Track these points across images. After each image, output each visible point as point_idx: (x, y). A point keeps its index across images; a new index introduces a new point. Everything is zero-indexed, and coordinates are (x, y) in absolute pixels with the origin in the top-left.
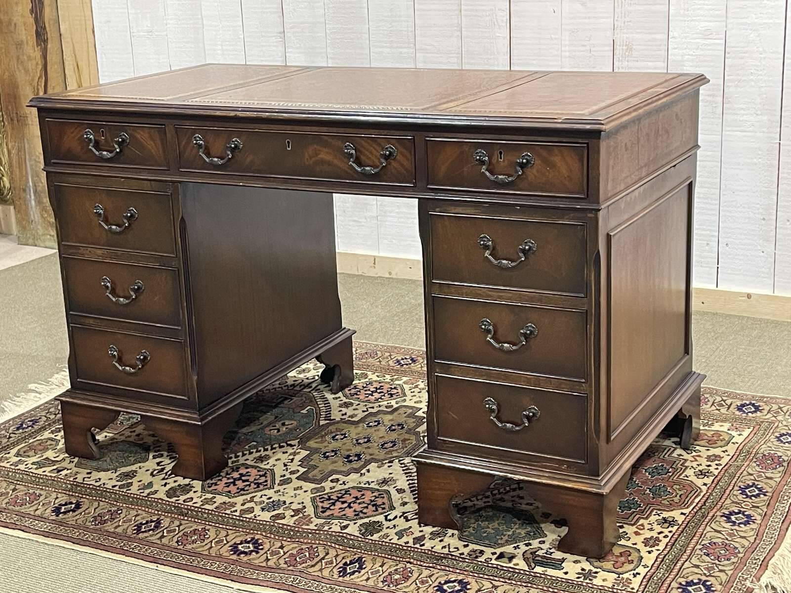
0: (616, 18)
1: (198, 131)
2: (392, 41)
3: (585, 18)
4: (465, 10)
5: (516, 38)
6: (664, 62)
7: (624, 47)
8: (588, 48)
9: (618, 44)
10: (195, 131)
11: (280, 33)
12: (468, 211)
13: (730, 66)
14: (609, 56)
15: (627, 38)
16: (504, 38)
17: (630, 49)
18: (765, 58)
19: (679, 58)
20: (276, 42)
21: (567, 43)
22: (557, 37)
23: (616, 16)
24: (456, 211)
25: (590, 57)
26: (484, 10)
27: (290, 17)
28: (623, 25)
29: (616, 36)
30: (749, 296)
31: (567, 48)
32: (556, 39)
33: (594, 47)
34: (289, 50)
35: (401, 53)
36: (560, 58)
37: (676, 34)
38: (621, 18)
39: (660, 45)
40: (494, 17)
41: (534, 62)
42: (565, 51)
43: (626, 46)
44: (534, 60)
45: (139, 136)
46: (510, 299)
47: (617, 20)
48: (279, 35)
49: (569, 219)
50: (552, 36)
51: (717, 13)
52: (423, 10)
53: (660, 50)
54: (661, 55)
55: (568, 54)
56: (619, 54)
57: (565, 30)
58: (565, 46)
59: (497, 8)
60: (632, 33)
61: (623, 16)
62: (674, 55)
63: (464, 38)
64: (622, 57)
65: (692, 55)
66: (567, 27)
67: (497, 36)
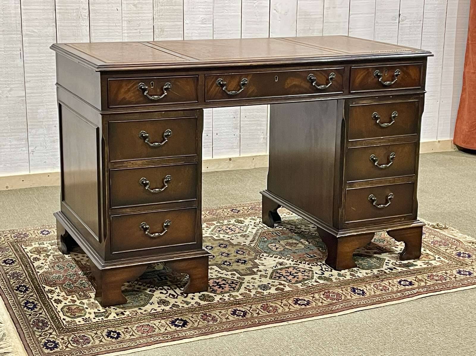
0: (154, 13)
1: (220, 76)
3: (136, 13)
4: (59, 9)
5: (93, 26)
6: (182, 37)
7: (160, 30)
8: (139, 30)
9: (156, 28)
10: (218, 77)
12: (368, 102)
14: (151, 35)
15: (161, 24)
16: (86, 26)
17: (162, 31)
19: (190, 35)
21: (126, 28)
22: (119, 24)
23: (155, 12)
24: (363, 103)
25: (140, 36)
26: (72, 9)
28: (158, 17)
29: (154, 23)
30: (230, 159)
31: (126, 31)
32: (119, 26)
33: (142, 30)
35: (12, 38)
36: (121, 37)
37: (188, 22)
39: (179, 28)
40: (79, 13)
42: (125, 33)
43: (161, 29)
45: (179, 84)
46: (384, 142)
47: (155, 15)
49: (413, 99)
50: (116, 24)
51: (209, 10)
52: (27, 9)
53: (179, 31)
54: (180, 33)
55: (126, 35)
56: (157, 34)
57: (124, 21)
58: (125, 30)
59: (81, 8)
60: (163, 22)
61: (158, 12)
62: (187, 33)
63: (59, 26)
64: (158, 35)
65: (196, 33)
66: (126, 19)
67: (82, 25)
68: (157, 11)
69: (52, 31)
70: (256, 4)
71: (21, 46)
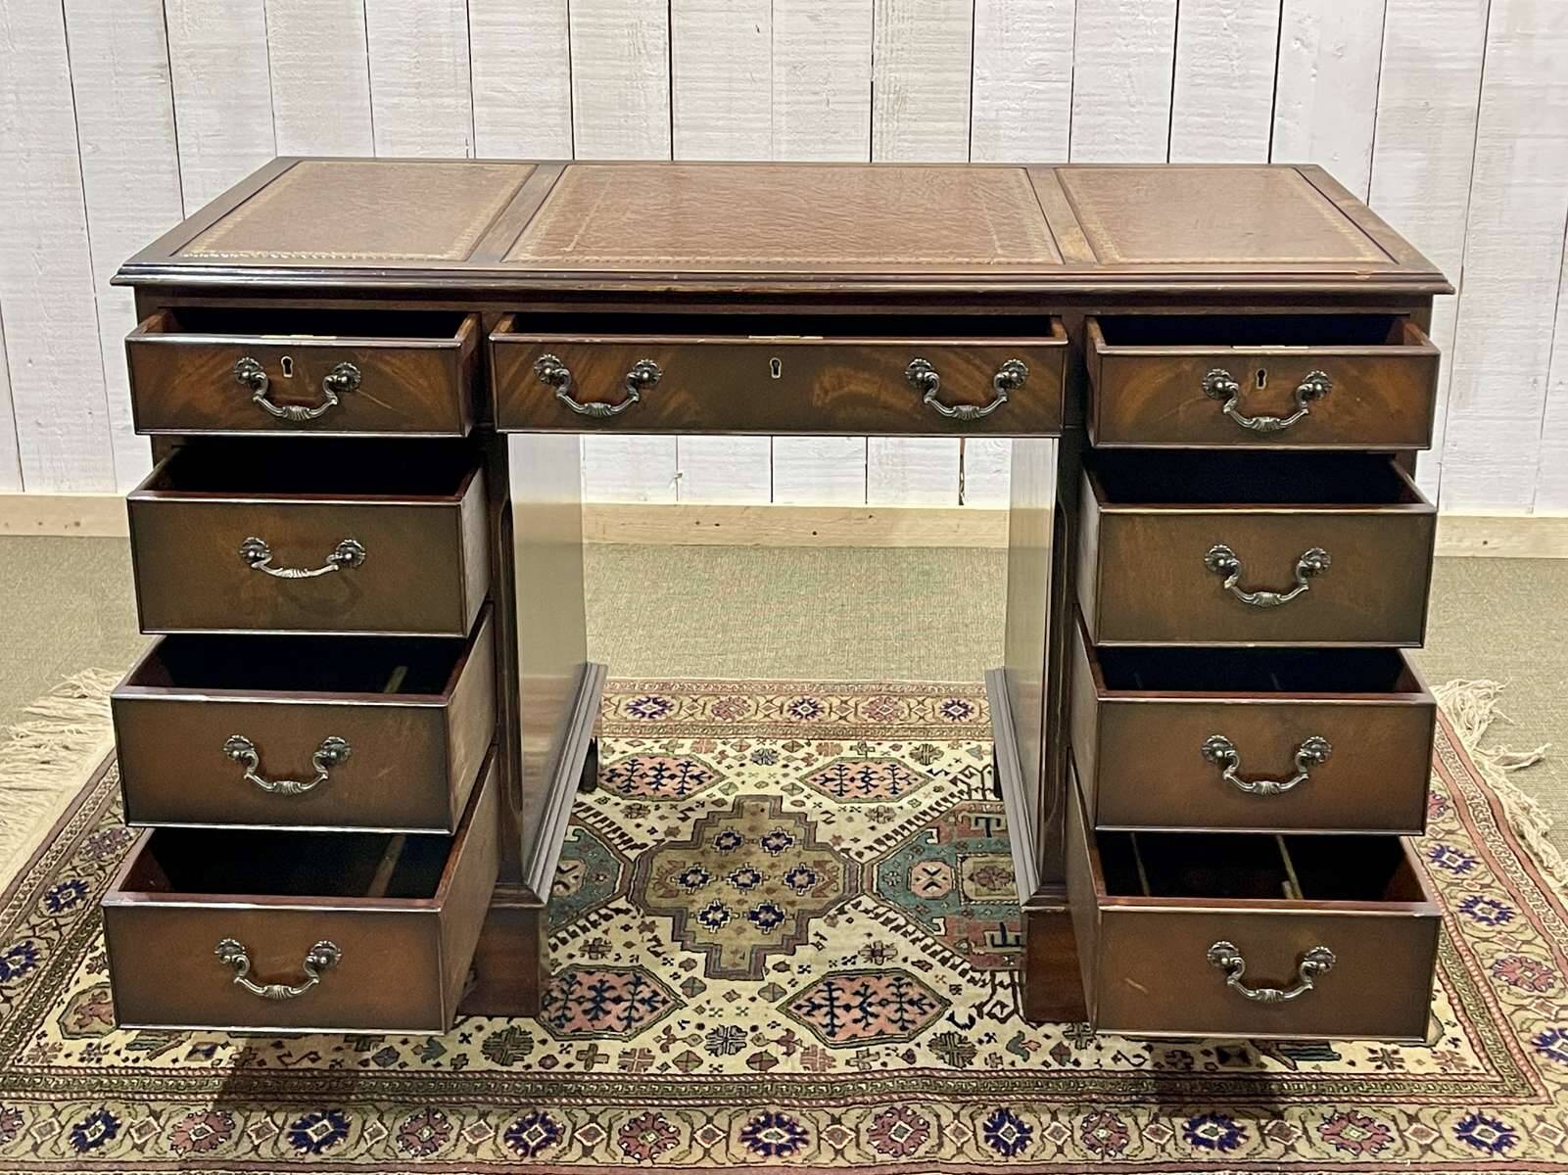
0: (876, 44)
2: (419, 83)
3: (818, 43)
4: (578, 25)
5: (682, 78)
6: (964, 121)
7: (891, 96)
8: (823, 97)
9: (881, 89)
11: (161, 66)
13: (1080, 128)
14: (863, 112)
15: (896, 79)
16: (661, 78)
17: (902, 99)
18: (1139, 113)
19: (993, 115)
20: (152, 85)
21: (783, 87)
22: (762, 76)
23: (877, 38)
25: (828, 113)
26: (618, 27)
27: (185, 34)
28: (888, 56)
29: (876, 75)
31: (784, 98)
32: (762, 80)
33: (835, 95)
34: (184, 102)
35: (442, 106)
36: (769, 116)
37: (986, 73)
38: (886, 42)
39: (957, 92)
40: (640, 39)
41: (720, 123)
42: (780, 103)
43: (895, 92)
44: (718, 119)
47: (878, 48)
48: (159, 71)
50: (754, 75)
51: (1058, 35)
52: (488, 23)
53: (957, 101)
54: (958, 110)
55: (784, 108)
56: (882, 109)
57: (779, 64)
58: (781, 93)
59: (644, 23)
60: (906, 70)
61: (889, 39)
62: (983, 110)
63: (577, 77)
64: (887, 113)
65: (1015, 110)
66: (784, 58)
67: (645, 75)
68: (886, 35)
69: (557, 89)
70: (1229, 18)
71: (468, 131)
